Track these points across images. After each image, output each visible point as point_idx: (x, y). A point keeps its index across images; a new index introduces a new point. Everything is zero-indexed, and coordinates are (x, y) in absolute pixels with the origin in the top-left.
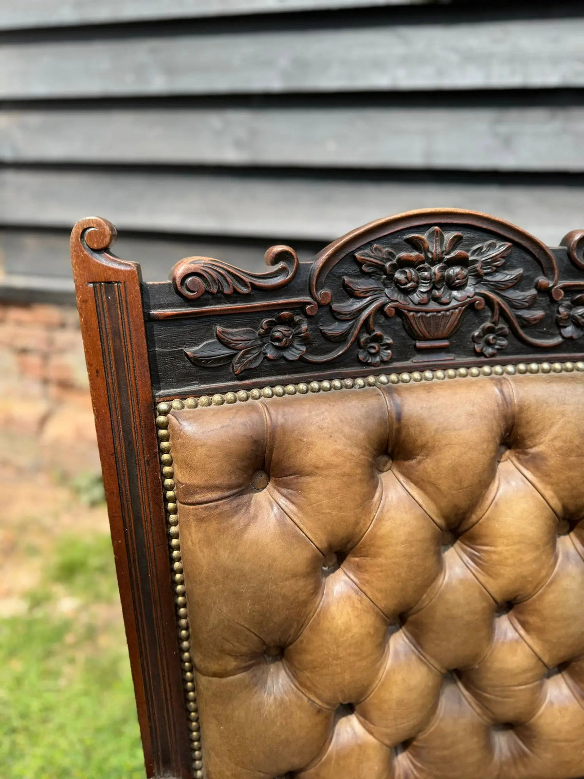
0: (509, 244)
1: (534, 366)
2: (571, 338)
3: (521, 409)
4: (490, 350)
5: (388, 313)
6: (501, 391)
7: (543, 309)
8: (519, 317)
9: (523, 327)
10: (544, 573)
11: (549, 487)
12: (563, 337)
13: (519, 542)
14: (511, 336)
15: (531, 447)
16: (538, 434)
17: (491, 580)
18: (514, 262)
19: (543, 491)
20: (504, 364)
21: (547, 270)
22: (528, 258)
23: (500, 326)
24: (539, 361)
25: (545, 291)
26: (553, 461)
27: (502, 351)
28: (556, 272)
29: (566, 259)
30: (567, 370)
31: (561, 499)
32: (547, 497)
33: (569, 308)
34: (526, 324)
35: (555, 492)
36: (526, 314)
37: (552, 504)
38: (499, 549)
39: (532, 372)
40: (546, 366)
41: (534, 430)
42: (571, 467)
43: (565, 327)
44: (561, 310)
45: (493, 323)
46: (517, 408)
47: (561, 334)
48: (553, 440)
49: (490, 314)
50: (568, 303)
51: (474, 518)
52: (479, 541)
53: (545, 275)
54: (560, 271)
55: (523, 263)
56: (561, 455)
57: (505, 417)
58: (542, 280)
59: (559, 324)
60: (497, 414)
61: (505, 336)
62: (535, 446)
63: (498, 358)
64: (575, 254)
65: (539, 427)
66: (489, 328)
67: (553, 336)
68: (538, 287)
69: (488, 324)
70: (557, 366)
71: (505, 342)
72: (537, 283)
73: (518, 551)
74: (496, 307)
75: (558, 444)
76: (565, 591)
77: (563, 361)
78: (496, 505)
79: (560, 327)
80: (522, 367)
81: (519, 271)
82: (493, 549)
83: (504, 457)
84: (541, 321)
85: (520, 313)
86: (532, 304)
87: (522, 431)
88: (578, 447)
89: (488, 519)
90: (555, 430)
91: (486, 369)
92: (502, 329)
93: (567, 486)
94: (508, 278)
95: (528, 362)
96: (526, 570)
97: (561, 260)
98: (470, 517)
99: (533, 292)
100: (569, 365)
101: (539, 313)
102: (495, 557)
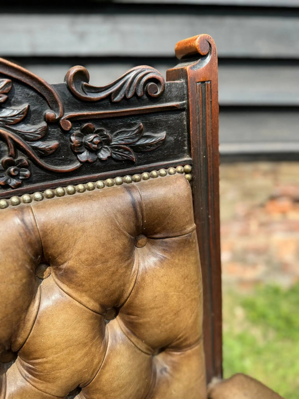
1: (60, 190)
2: (87, 162)
3: (45, 233)
4: (14, 182)
6: (23, 220)
7: (57, 139)
8: (35, 149)
9: (42, 157)
10: (96, 361)
11: (83, 294)
12: (81, 162)
13: (67, 347)
14: (32, 165)
15: (63, 264)
16: (65, 251)
17: (49, 385)
18: (19, 98)
19: (79, 299)
20: (31, 192)
21: (53, 104)
22: (32, 93)
23: (19, 158)
24: (64, 185)
25: (53, 123)
26: (82, 272)
27: (27, 180)
28: (60, 104)
29: (67, 92)
30: (89, 189)
31: (96, 300)
32: (85, 303)
33: (78, 136)
34: (43, 154)
35: (91, 297)
36: (40, 145)
37: (89, 307)
38: (50, 358)
39: (58, 195)
40: (70, 188)
41: (61, 249)
42: (98, 273)
43: (81, 153)
44: (73, 138)
45: (10, 156)
46: (41, 233)
47: (78, 159)
48: (78, 254)
49: (6, 148)
50: (79, 132)
51: (20, 340)
52: (31, 357)
53: (51, 108)
54: (64, 104)
55: (27, 98)
56: (89, 265)
57: (30, 244)
58: (49, 113)
59: (75, 151)
61: (27, 167)
62: (65, 262)
63: (25, 187)
64: (74, 88)
65: (65, 246)
66: (7, 161)
67: (71, 162)
68: (47, 120)
69: (6, 158)
70: (80, 187)
71: (27, 173)
72: (45, 116)
73: (69, 354)
74: (9, 141)
75: (83, 257)
76: (117, 367)
77: (84, 182)
78: (39, 323)
79: (76, 154)
80: (48, 192)
81: (25, 106)
82: (45, 360)
83: (46, 274)
84: (56, 151)
85: (37, 144)
86: (45, 136)
87: (51, 251)
88: (101, 255)
89: (34, 337)
90: (79, 246)
91: (14, 199)
92: (21, 160)
93: (99, 289)
94: (15, 113)
95: (53, 187)
96: (79, 366)
97: (63, 94)
98: (16, 341)
99: (44, 124)
100: (90, 184)
101: (53, 144)
102: (47, 366)
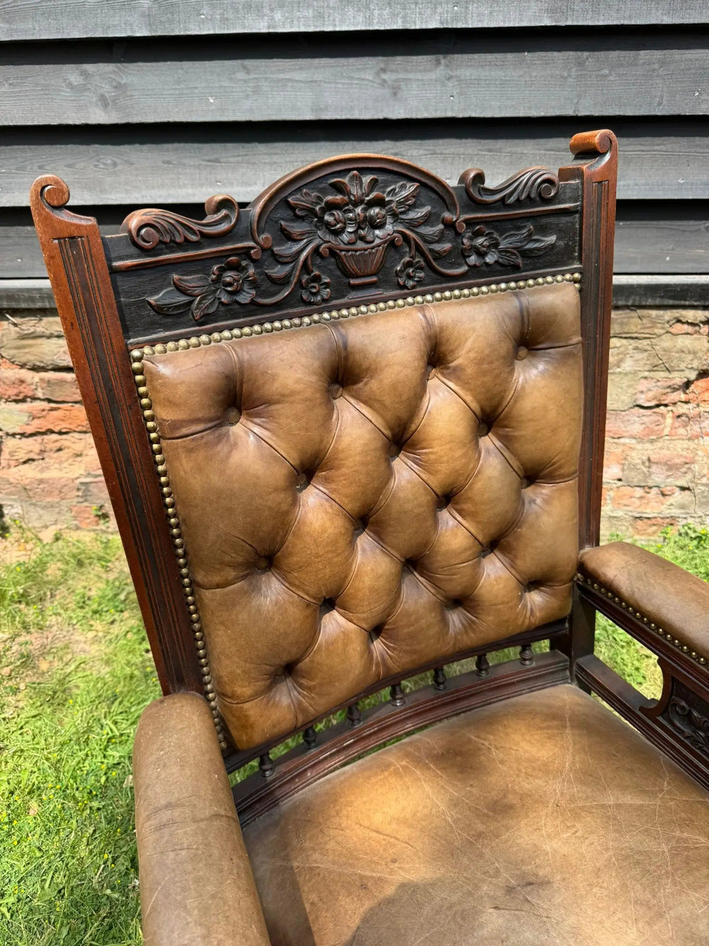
0: (417, 184)
1: (447, 294)
2: (475, 266)
3: (442, 329)
4: (411, 283)
5: (323, 253)
6: (424, 316)
7: (450, 241)
8: (431, 250)
9: (435, 259)
10: (471, 466)
11: (468, 393)
12: (469, 266)
13: (450, 442)
14: (427, 268)
15: (452, 362)
16: (456, 349)
17: (431, 477)
18: (423, 201)
19: (464, 397)
20: (423, 294)
21: (450, 206)
22: (434, 196)
23: (417, 260)
24: (451, 289)
25: (450, 225)
26: (470, 371)
27: (420, 282)
28: (458, 207)
29: (464, 194)
30: (474, 294)
31: (479, 402)
32: (468, 402)
33: (471, 239)
34: (438, 256)
35: (475, 397)
36: (437, 247)
37: (472, 407)
38: (435, 450)
39: (446, 299)
40: (457, 292)
41: (451, 348)
42: (484, 373)
43: (469, 256)
44: (465, 241)
45: (411, 257)
46: (438, 330)
47: (466, 263)
48: (468, 352)
49: (408, 250)
50: (470, 234)
51: (413, 427)
52: (419, 446)
53: (449, 210)
54: (461, 207)
55: (431, 202)
56: (477, 364)
57: (429, 337)
58: (447, 215)
59: (464, 255)
60: (423, 336)
61: (421, 268)
62: (455, 360)
63: (418, 289)
64: (471, 190)
65: (456, 343)
66: (408, 262)
67: (460, 265)
68: (444, 222)
69: (407, 259)
70: (466, 291)
71: (422, 275)
72: (443, 218)
73: (450, 449)
74: (413, 242)
75: (472, 355)
76: (490, 478)
77: (470, 287)
78: (429, 413)
79: (465, 257)
80: (438, 295)
81: (427, 209)
82: (430, 450)
83: (431, 375)
84: (449, 252)
85: (432, 246)
86: (441, 239)
87: (443, 349)
88: (488, 355)
89: (424, 425)
90: (469, 344)
91: (410, 300)
92: (418, 262)
93: (483, 389)
94: (419, 215)
95: (442, 291)
96: (457, 465)
97: (460, 197)
98: (410, 426)
99: (441, 226)
100: (475, 290)
101: (447, 246)
102: (432, 457)
